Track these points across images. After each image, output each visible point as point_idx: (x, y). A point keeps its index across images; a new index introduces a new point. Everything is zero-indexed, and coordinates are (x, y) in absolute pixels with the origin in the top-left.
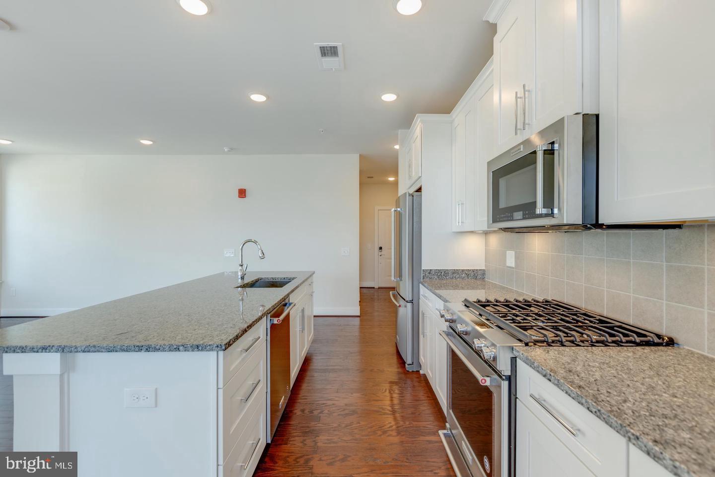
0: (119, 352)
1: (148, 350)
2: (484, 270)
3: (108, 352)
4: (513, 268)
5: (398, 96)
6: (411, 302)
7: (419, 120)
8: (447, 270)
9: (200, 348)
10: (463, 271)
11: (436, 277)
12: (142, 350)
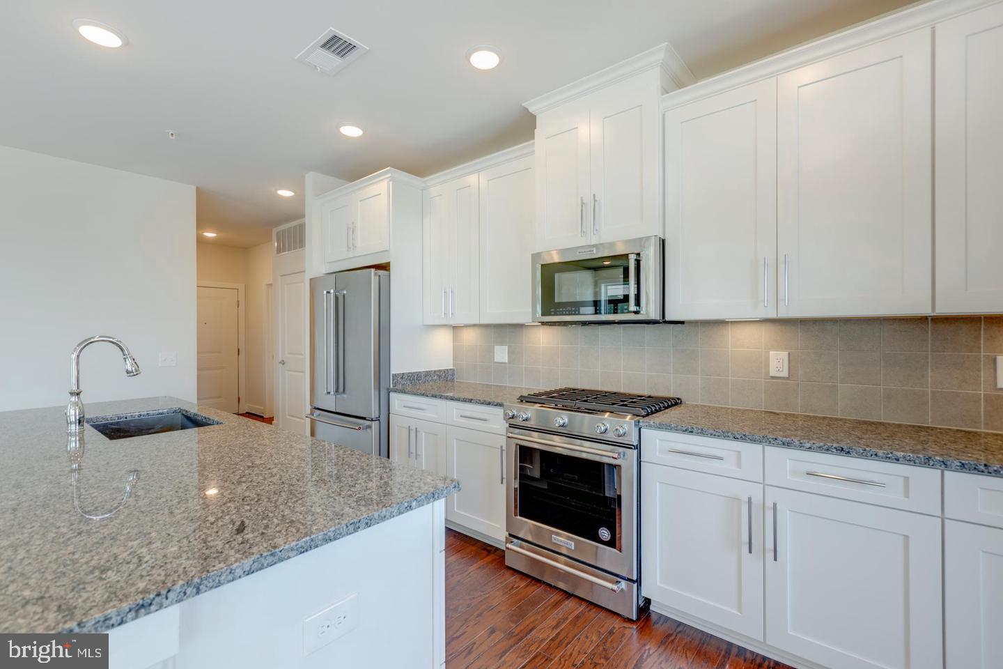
0: (322, 545)
1: (369, 524)
2: (453, 370)
3: (301, 553)
4: (505, 363)
5: (365, 132)
6: (378, 419)
7: (389, 175)
8: (420, 372)
9: (436, 496)
10: (435, 371)
11: (409, 382)
12: (359, 527)
